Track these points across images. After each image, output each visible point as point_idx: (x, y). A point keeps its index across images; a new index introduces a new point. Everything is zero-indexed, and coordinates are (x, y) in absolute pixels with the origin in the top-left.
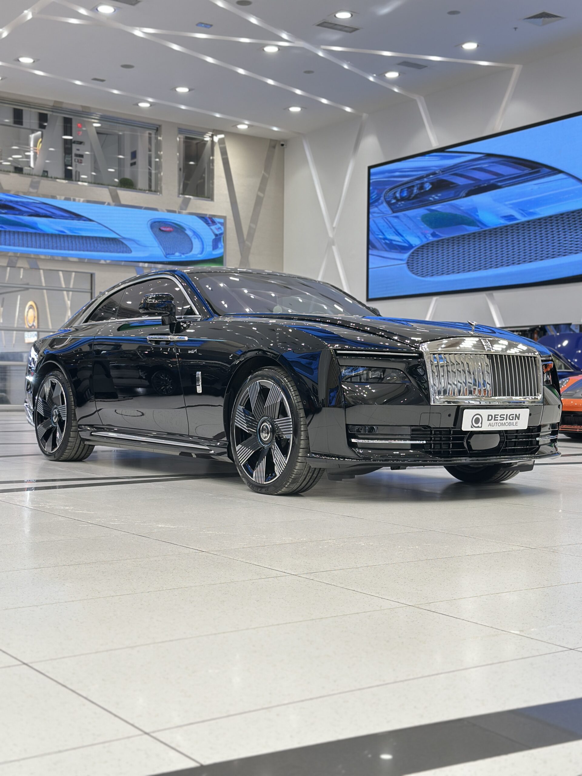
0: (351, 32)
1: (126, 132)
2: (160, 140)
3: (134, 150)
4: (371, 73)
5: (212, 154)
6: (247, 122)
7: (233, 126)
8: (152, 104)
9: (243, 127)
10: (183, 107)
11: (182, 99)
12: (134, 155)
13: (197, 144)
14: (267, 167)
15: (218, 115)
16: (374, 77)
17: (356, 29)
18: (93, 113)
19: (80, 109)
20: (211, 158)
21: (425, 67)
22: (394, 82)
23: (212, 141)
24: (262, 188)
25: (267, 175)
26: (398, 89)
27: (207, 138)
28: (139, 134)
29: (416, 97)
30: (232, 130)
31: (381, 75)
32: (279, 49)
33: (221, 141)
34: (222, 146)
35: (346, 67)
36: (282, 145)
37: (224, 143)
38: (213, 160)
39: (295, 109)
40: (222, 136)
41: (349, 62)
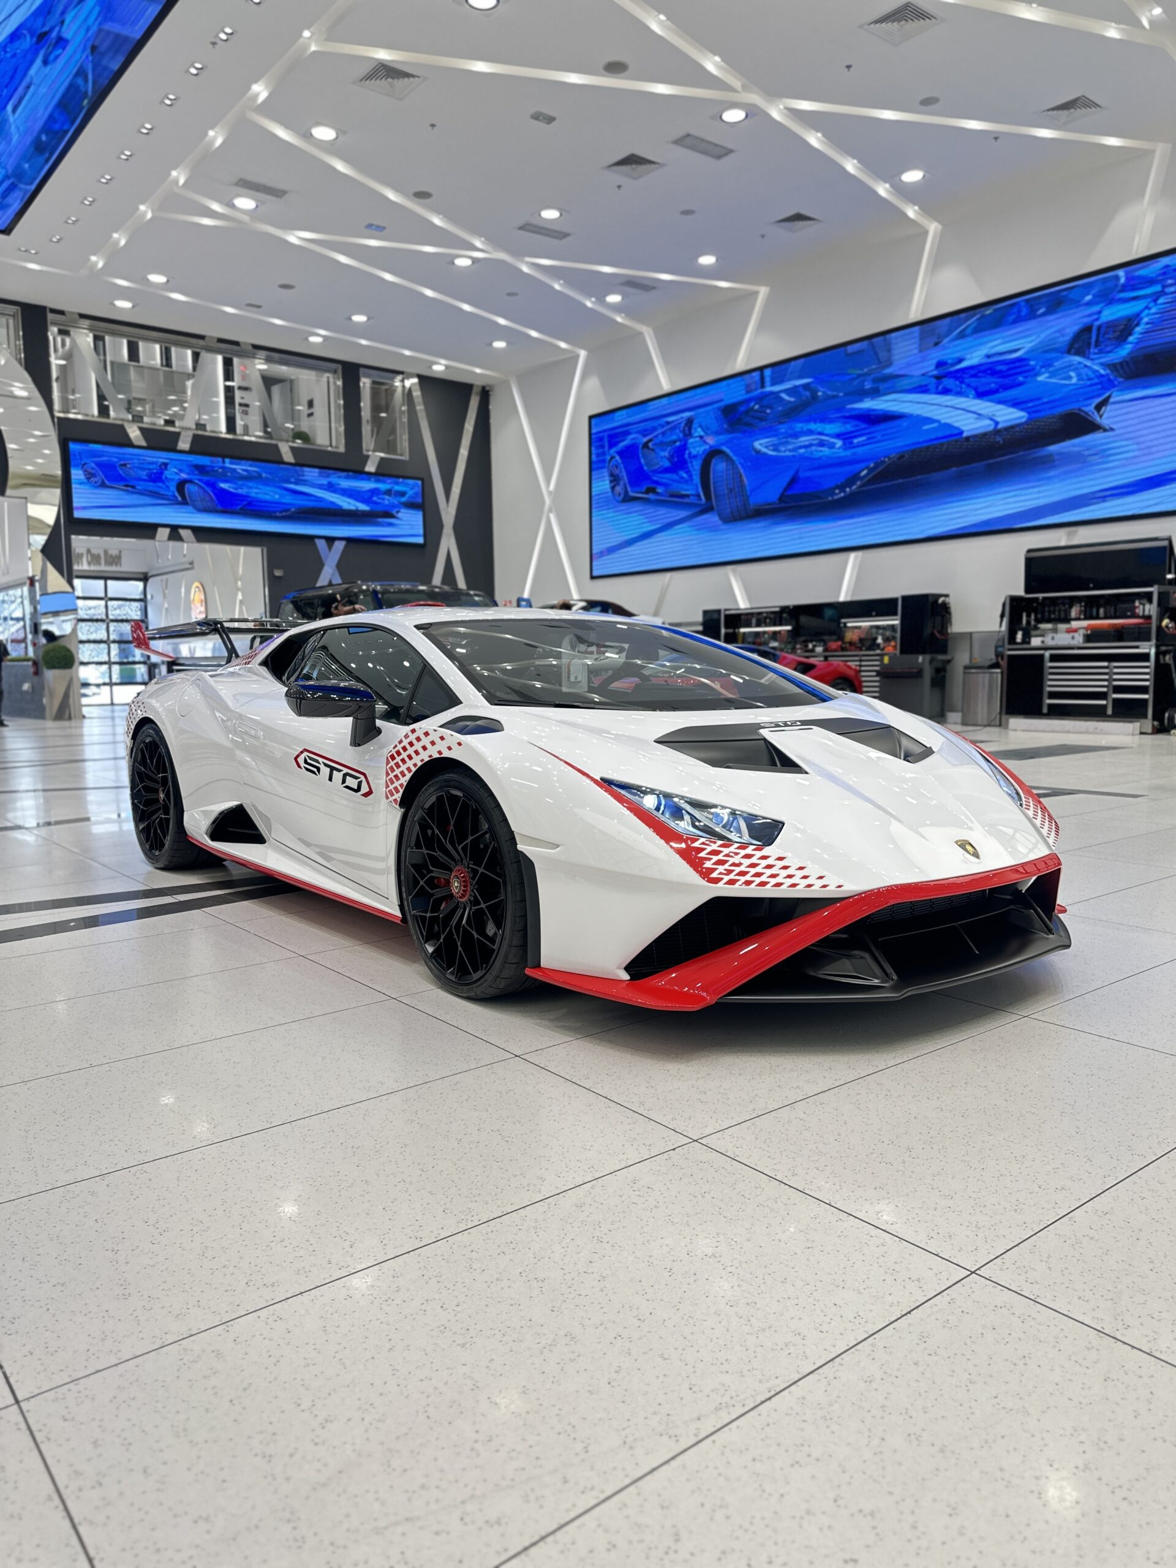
0: (561, 238)
1: (301, 376)
2: (339, 385)
3: (310, 398)
4: (589, 295)
6: (443, 362)
7: (426, 368)
8: (325, 338)
9: (438, 368)
10: (364, 342)
11: (361, 331)
12: (311, 404)
15: (406, 352)
16: (592, 302)
20: (403, 408)
21: (652, 287)
22: (616, 308)
23: (404, 387)
24: (465, 444)
25: (470, 429)
26: (620, 317)
27: (397, 384)
29: (643, 329)
30: (426, 372)
31: (601, 300)
33: (414, 387)
34: (415, 393)
35: (557, 287)
36: (487, 392)
37: (418, 390)
38: (405, 411)
40: (414, 380)
41: (562, 282)
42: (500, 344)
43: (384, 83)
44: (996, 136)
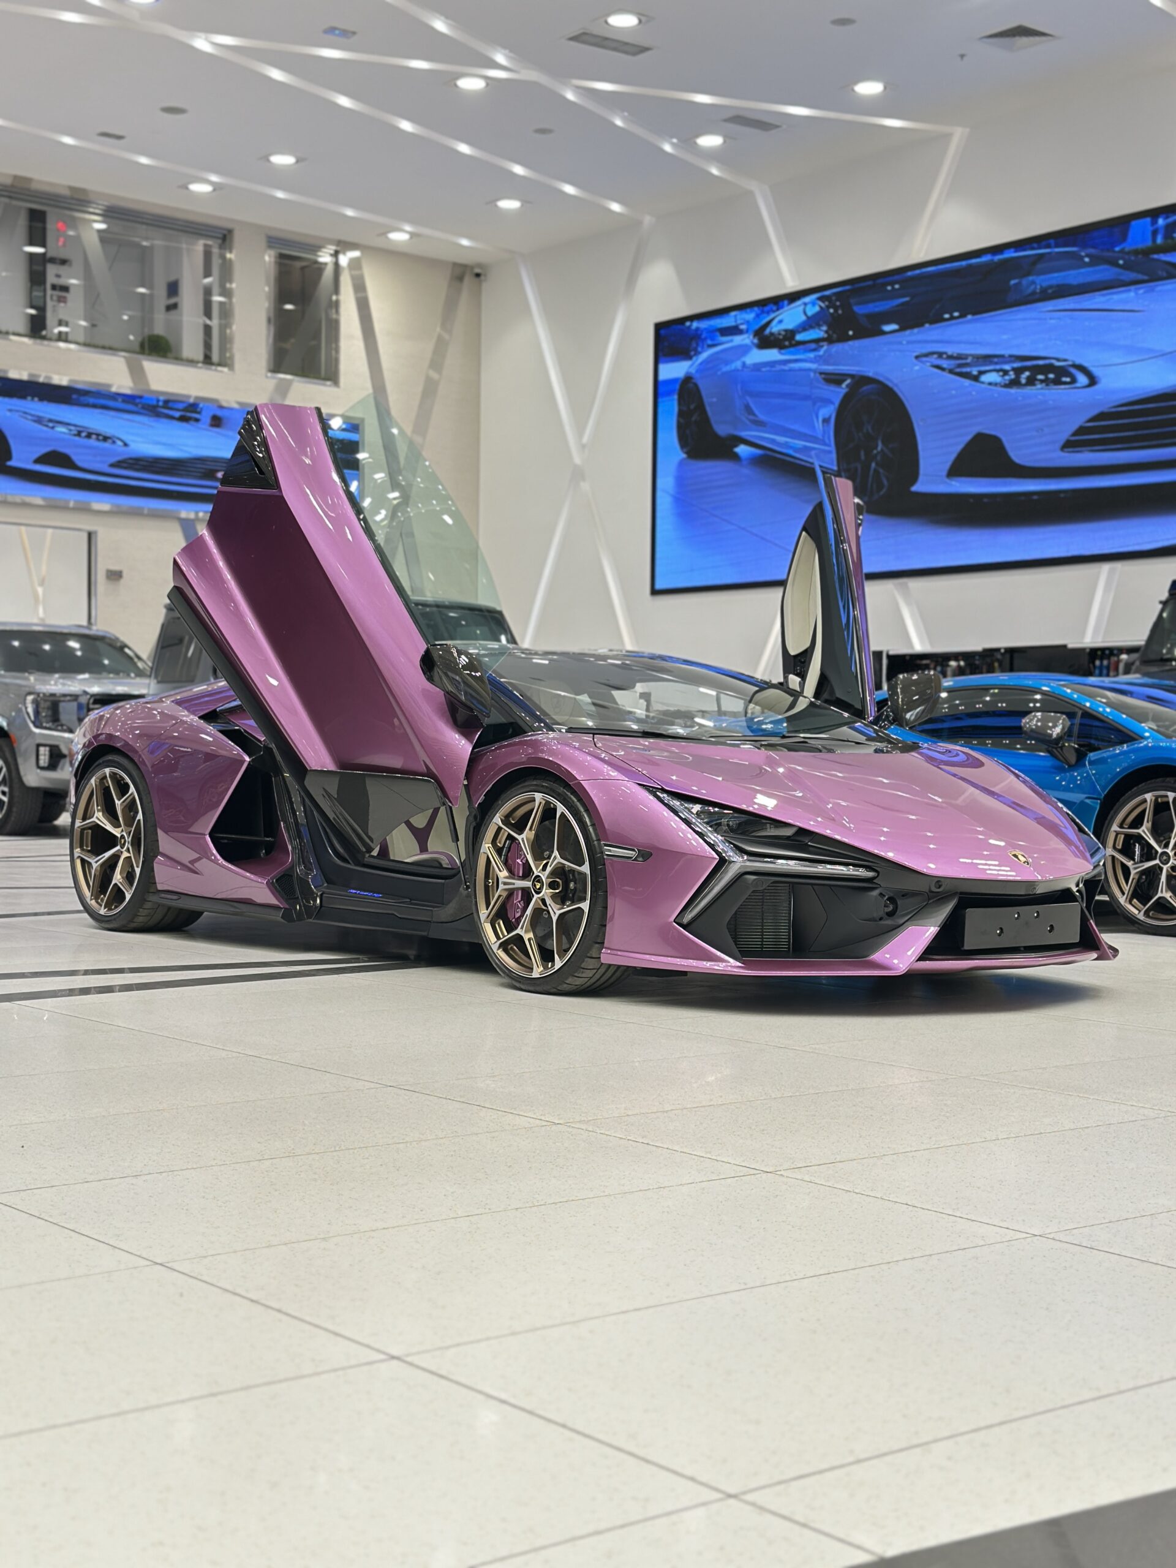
0: (634, 54)
1: (157, 242)
2: (230, 260)
3: (172, 278)
4: (668, 135)
5: (336, 289)
6: (408, 228)
7: (380, 235)
8: (217, 187)
9: (399, 237)
10: (279, 194)
11: (279, 178)
12: (173, 288)
13: (303, 268)
14: (447, 319)
15: (349, 212)
16: (673, 144)
17: (645, 49)
18: (94, 203)
19: (67, 192)
20: (334, 298)
21: (777, 127)
22: (712, 155)
23: (337, 265)
24: (437, 362)
25: (446, 336)
26: (719, 169)
27: (325, 257)
28: (184, 246)
29: (754, 186)
30: (378, 242)
31: (688, 141)
32: (487, 84)
33: (355, 264)
34: (355, 274)
35: (619, 122)
36: (478, 275)
37: (360, 269)
38: (337, 302)
40: (356, 254)
41: (626, 114)
42: (509, 204)
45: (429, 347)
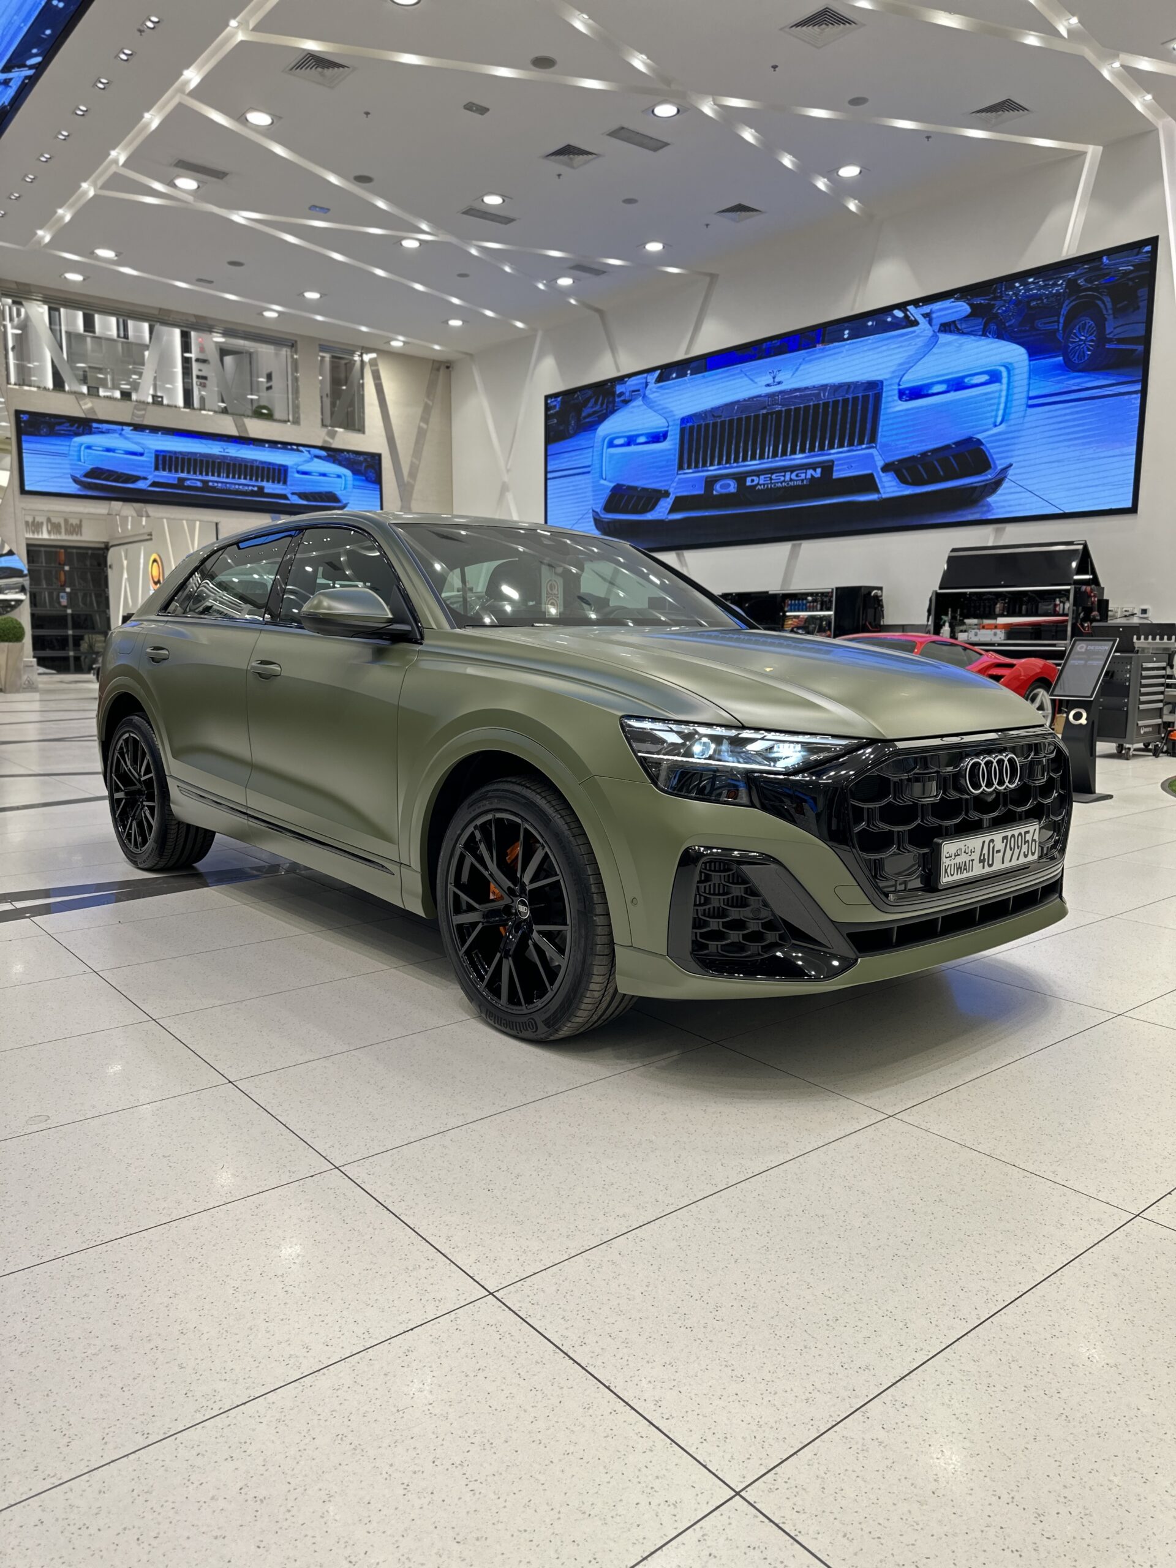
0: (506, 223)
2: (296, 359)
3: (269, 371)
4: (540, 278)
5: (362, 377)
6: (401, 338)
7: (385, 343)
8: (280, 313)
9: (397, 344)
10: (319, 318)
11: (315, 307)
12: (269, 377)
13: (346, 364)
14: (430, 391)
15: (364, 329)
16: (544, 284)
20: (361, 381)
21: (605, 272)
22: (567, 290)
23: (362, 361)
24: (425, 418)
25: (430, 403)
26: (574, 299)
27: (357, 358)
30: (385, 347)
31: (552, 282)
32: (421, 244)
33: (373, 362)
34: (374, 368)
35: (507, 269)
36: (448, 367)
37: (376, 365)
38: (363, 385)
39: (455, 323)
40: (373, 355)
41: (510, 263)
43: (315, 73)
44: (929, 135)
45: (419, 411)
